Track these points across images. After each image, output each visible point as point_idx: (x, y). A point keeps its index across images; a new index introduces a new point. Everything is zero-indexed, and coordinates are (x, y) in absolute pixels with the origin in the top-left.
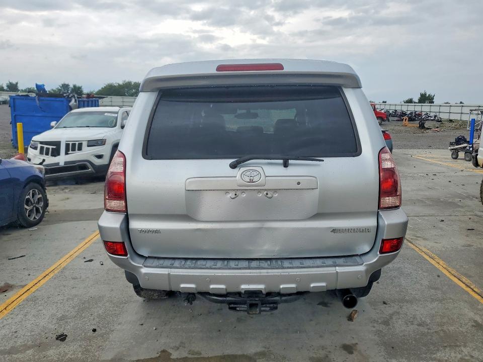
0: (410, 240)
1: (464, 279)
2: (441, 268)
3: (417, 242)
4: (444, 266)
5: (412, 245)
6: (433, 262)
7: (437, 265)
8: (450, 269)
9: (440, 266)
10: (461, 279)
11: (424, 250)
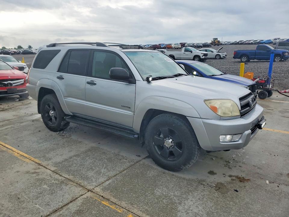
0: (40, 167)
1: (5, 149)
2: (17, 151)
3: (34, 167)
4: (14, 153)
5: (37, 161)
6: (21, 153)
7: (19, 152)
8: (11, 152)
9: (17, 152)
10: (7, 148)
11: (27, 160)
